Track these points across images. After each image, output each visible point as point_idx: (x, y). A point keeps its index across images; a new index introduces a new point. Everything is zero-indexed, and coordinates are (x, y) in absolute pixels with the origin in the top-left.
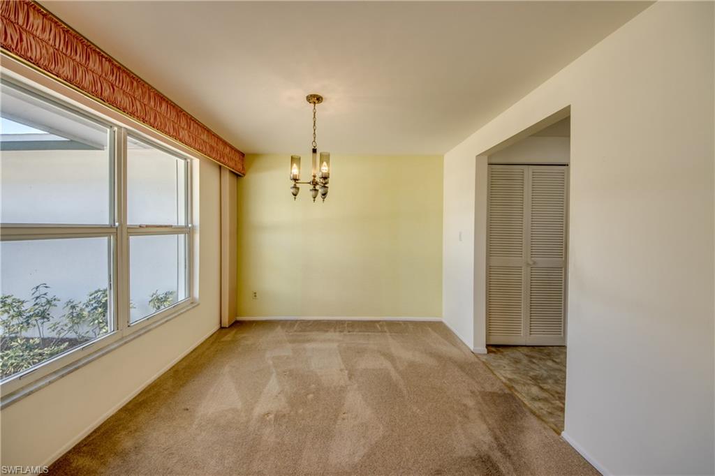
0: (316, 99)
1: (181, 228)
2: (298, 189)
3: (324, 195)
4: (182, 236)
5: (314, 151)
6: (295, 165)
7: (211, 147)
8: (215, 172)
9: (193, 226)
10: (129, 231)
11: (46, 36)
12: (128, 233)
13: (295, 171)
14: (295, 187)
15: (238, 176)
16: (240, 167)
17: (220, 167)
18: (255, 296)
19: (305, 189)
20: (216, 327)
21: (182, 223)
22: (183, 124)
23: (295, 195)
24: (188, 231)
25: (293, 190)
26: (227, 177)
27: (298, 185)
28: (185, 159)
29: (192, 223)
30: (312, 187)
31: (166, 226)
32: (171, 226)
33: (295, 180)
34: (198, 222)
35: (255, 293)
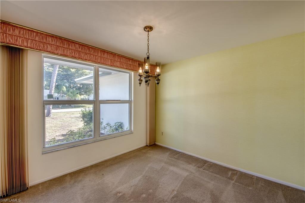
0: (148, 29)
1: (125, 101)
9: (132, 100)
10: (100, 102)
11: (53, 43)
12: (100, 103)
18: (163, 134)
24: (129, 102)
28: (129, 73)
29: (131, 99)
31: (117, 100)
32: (120, 100)
34: (133, 99)
35: (162, 133)
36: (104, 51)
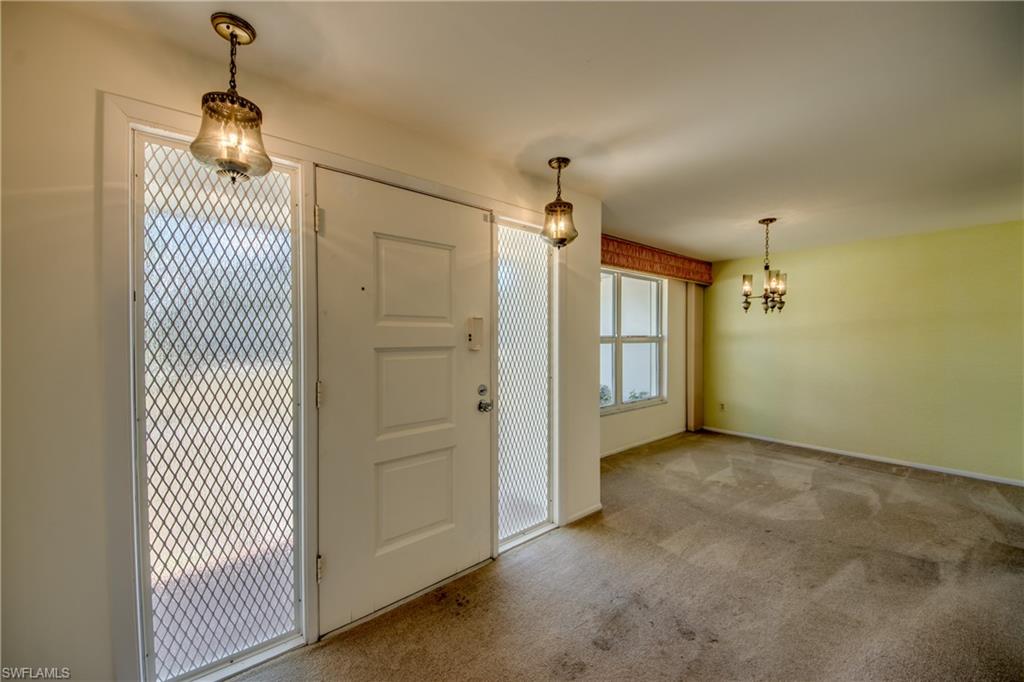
0: (768, 221)
1: (654, 337)
2: (749, 303)
3: (780, 308)
4: (654, 344)
5: (767, 268)
6: (746, 283)
7: (678, 268)
8: (682, 287)
9: (662, 337)
10: (623, 340)
13: (747, 287)
14: (746, 302)
15: (705, 286)
16: (706, 277)
17: (687, 283)
18: (722, 408)
19: (757, 304)
20: (683, 429)
21: (654, 334)
22: (656, 259)
23: (746, 308)
24: (658, 340)
25: (745, 305)
26: (693, 290)
27: (749, 300)
28: (657, 281)
29: (661, 334)
30: (764, 300)
31: (643, 336)
32: (646, 336)
33: (746, 295)
34: (665, 333)
35: (722, 405)
36: (643, 248)
